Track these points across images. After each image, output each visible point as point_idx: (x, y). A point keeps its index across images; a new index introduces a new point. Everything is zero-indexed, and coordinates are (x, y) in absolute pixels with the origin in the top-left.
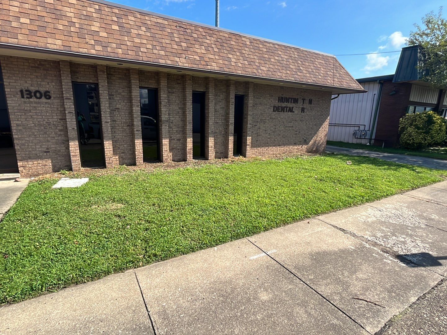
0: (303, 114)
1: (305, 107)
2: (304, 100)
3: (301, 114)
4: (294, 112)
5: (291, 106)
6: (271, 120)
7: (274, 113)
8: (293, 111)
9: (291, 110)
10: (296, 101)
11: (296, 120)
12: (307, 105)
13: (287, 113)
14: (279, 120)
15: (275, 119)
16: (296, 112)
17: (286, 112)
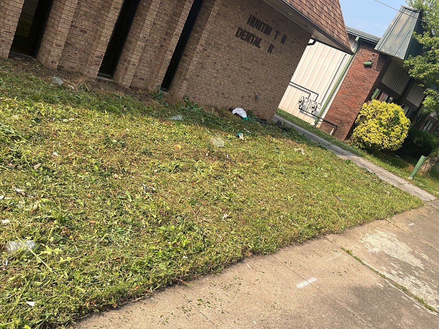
0: (268, 54)
1: (275, 44)
2: (278, 33)
3: (266, 54)
4: (260, 47)
5: (260, 36)
6: (228, 48)
7: (236, 39)
8: (260, 45)
9: (257, 43)
10: (268, 31)
11: (257, 61)
12: (277, 44)
13: (251, 45)
14: (237, 52)
15: (233, 48)
16: (262, 48)
17: (251, 43)
